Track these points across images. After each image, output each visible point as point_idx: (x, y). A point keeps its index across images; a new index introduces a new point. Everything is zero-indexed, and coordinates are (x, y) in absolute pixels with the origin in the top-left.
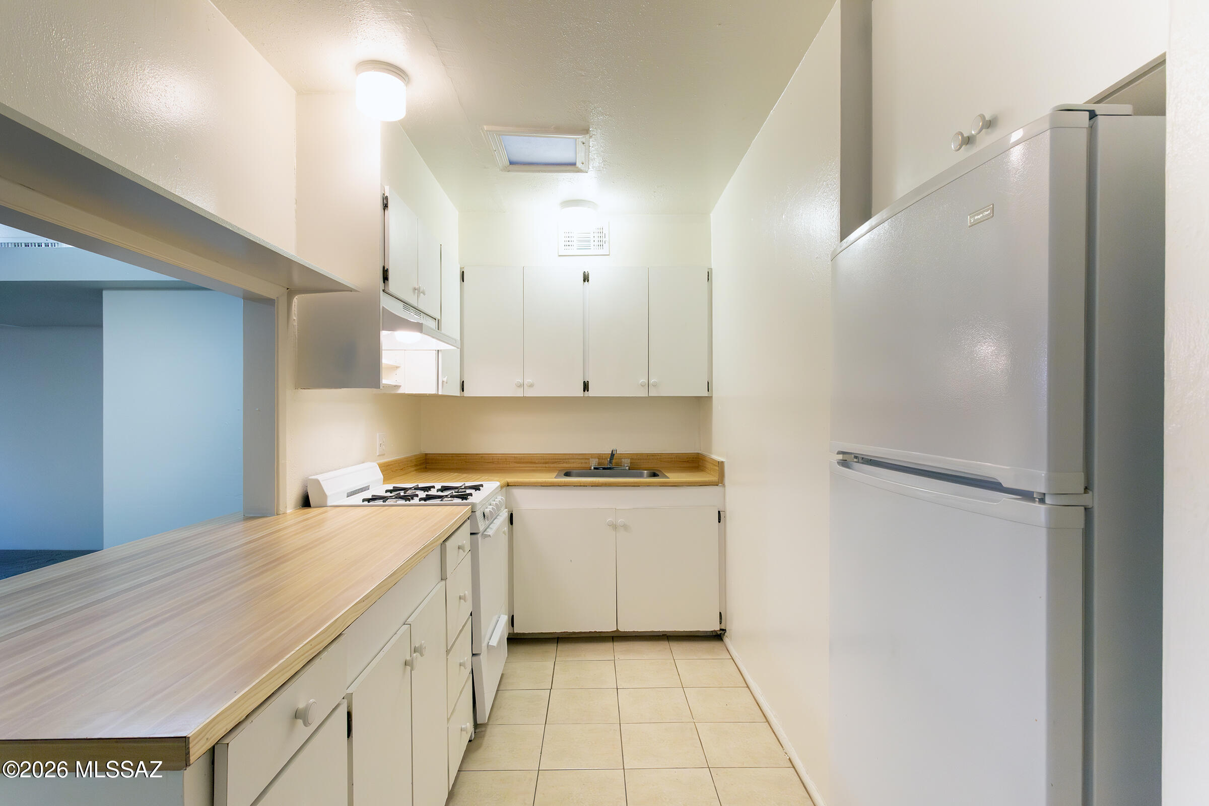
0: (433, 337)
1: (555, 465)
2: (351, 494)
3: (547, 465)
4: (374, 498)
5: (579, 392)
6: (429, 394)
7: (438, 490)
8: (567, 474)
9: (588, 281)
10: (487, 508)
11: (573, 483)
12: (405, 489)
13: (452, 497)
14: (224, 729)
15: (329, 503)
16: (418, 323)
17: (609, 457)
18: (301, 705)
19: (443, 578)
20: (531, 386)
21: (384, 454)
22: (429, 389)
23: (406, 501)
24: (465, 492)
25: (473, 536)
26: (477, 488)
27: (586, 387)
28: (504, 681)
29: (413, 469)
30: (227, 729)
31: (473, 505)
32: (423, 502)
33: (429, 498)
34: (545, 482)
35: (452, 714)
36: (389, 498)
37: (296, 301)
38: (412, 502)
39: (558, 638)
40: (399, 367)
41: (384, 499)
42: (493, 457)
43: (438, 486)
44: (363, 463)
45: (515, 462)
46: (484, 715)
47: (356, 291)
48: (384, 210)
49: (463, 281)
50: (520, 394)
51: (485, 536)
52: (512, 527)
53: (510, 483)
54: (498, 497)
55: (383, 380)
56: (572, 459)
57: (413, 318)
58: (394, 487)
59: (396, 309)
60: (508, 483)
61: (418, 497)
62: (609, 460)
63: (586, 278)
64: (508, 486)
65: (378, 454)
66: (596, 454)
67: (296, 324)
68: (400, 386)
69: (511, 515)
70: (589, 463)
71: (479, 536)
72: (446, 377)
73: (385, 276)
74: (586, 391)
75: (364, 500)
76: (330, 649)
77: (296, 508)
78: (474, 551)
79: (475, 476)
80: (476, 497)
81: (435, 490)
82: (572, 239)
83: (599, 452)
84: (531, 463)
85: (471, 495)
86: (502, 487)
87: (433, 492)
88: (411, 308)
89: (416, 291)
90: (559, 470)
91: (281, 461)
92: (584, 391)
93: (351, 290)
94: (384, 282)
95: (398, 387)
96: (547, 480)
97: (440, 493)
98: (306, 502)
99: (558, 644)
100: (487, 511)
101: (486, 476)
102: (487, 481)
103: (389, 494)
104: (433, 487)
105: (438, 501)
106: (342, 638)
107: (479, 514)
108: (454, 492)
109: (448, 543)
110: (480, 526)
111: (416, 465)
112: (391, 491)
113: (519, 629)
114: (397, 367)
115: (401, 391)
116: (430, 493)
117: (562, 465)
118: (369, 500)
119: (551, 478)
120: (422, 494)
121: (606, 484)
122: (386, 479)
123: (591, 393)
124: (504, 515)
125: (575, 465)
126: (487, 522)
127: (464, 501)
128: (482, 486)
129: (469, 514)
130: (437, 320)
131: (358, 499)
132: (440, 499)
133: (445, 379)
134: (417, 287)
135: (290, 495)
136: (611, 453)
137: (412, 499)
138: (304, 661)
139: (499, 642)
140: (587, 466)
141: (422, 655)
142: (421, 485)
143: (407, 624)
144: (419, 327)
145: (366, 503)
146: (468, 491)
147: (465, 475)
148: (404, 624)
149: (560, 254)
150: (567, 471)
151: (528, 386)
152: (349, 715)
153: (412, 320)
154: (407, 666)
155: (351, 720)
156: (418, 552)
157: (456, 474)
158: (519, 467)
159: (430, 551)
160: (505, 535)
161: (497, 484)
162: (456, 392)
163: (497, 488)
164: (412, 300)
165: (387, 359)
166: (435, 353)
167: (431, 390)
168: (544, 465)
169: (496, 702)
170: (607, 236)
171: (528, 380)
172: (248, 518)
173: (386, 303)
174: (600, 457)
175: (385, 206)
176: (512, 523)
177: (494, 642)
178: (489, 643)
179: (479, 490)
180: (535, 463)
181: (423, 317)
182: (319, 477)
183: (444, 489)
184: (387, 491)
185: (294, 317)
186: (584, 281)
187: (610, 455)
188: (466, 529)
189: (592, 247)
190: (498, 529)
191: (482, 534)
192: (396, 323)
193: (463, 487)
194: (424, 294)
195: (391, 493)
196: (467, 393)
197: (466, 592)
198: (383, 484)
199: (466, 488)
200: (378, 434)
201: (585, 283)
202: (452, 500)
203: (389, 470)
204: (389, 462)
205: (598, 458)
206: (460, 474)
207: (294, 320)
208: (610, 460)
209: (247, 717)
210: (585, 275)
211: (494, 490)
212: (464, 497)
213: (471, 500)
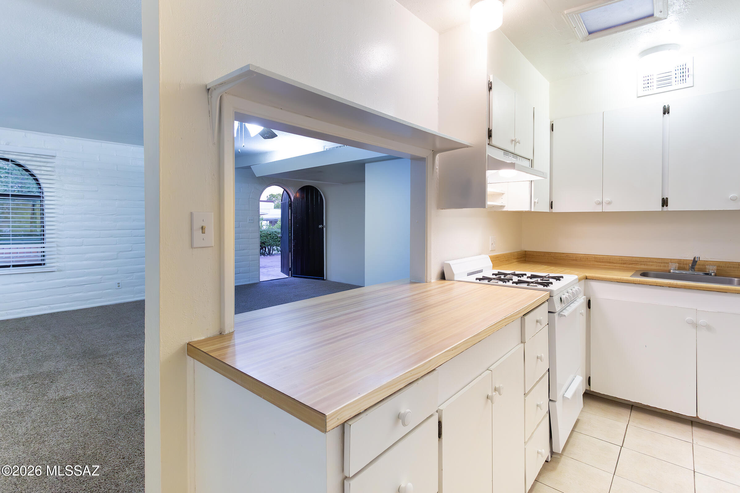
0: (527, 173)
1: (633, 266)
2: (469, 274)
3: (625, 265)
4: (484, 278)
5: (658, 207)
6: (525, 211)
7: (528, 277)
8: (644, 274)
9: (668, 113)
10: (564, 295)
11: (649, 282)
12: (505, 275)
13: (538, 283)
14: (349, 415)
15: (456, 279)
16: (512, 163)
17: (692, 263)
18: (402, 411)
19: (523, 342)
20: (609, 203)
21: (495, 250)
22: (525, 207)
23: (503, 283)
24: (549, 280)
25: (550, 314)
26: (558, 278)
27: (665, 202)
28: (579, 425)
29: (515, 261)
30: (350, 416)
31: (551, 292)
32: (515, 285)
33: (520, 282)
34: (620, 279)
35: (529, 439)
36: (492, 279)
37: (438, 158)
38: (508, 284)
39: (632, 406)
40: (504, 193)
41: (489, 279)
42: (576, 256)
43: (529, 274)
44: (480, 255)
45: (594, 261)
46: (559, 446)
47: (470, 147)
48: (489, 91)
49: (553, 131)
50: (599, 209)
51: (560, 315)
52: (590, 311)
53: (589, 277)
54: (575, 287)
55: (488, 202)
56: (649, 262)
57: (509, 159)
58: (498, 272)
59: (498, 155)
60: (586, 277)
61: (512, 280)
62: (690, 265)
63: (666, 111)
64: (587, 279)
65: (490, 250)
66: (676, 259)
67: (437, 171)
68: (505, 206)
69: (589, 301)
70: (668, 266)
71: (556, 314)
72: (537, 199)
73: (490, 135)
74: (665, 206)
75: (477, 279)
76: (425, 378)
77: (437, 279)
78: (551, 325)
79: (560, 269)
80: (555, 286)
81: (526, 277)
82: (652, 81)
83: (680, 258)
84: (610, 262)
85: (551, 283)
86: (580, 280)
87: (524, 278)
88: (510, 153)
89: (514, 142)
90: (637, 271)
91: (429, 252)
92: (663, 206)
93: (467, 146)
94: (489, 139)
95: (503, 206)
96: (622, 277)
97: (529, 280)
98: (443, 277)
99: (632, 411)
100: (563, 297)
101: (568, 270)
102: (568, 274)
103: (494, 277)
104: (525, 275)
105: (525, 285)
106: (435, 372)
107: (556, 299)
108: (539, 280)
109: (527, 318)
110: (556, 308)
111: (518, 258)
112: (496, 275)
113: (594, 388)
114: (503, 194)
115: (505, 209)
116: (522, 279)
117: (640, 266)
118: (480, 279)
119: (627, 276)
120: (515, 279)
121: (685, 287)
122: (494, 267)
123: (671, 207)
124: (581, 300)
125: (653, 267)
126: (563, 305)
127: (545, 288)
128: (562, 277)
129: (548, 297)
130: (531, 160)
131: (473, 278)
132: (527, 284)
133: (536, 201)
134: (514, 139)
135: (433, 272)
136: (693, 259)
137: (509, 281)
138: (406, 382)
139: (575, 394)
140: (666, 269)
141: (500, 394)
142: (517, 273)
143: (489, 370)
144: (512, 166)
145: (478, 281)
146: (551, 280)
147: (552, 268)
148: (488, 370)
149: (638, 96)
150: (643, 272)
151: (606, 203)
152: (440, 423)
153: (508, 162)
154: (489, 400)
155: (441, 427)
156: (500, 322)
157: (546, 266)
158: (600, 265)
159: (510, 321)
160: (583, 316)
161: (576, 277)
162: (547, 209)
163: (575, 280)
164: (510, 148)
165: (490, 189)
166: (528, 184)
167: (526, 208)
168: (623, 265)
169: (571, 440)
170: (690, 70)
171: (606, 199)
172: (412, 283)
173: (490, 152)
174: (680, 262)
175: (490, 88)
176: (589, 307)
177: (569, 395)
178: (564, 394)
179: (560, 280)
180: (613, 263)
181: (519, 159)
182: (451, 263)
183: (533, 277)
184: (493, 274)
185: (437, 166)
186: (664, 113)
187: (692, 261)
188: (545, 308)
189: (674, 83)
190: (575, 310)
191: (559, 314)
192: (498, 165)
193: (547, 277)
194: (519, 143)
195: (496, 276)
196: (555, 210)
197: (542, 354)
198: (493, 269)
199: (549, 277)
200: (490, 237)
201: (665, 115)
202: (536, 286)
203: (496, 260)
204: (496, 255)
205: (678, 263)
206: (549, 267)
207: (437, 168)
208: (692, 265)
209: (366, 410)
210: (665, 109)
211: (573, 280)
212: (547, 284)
213: (550, 287)
